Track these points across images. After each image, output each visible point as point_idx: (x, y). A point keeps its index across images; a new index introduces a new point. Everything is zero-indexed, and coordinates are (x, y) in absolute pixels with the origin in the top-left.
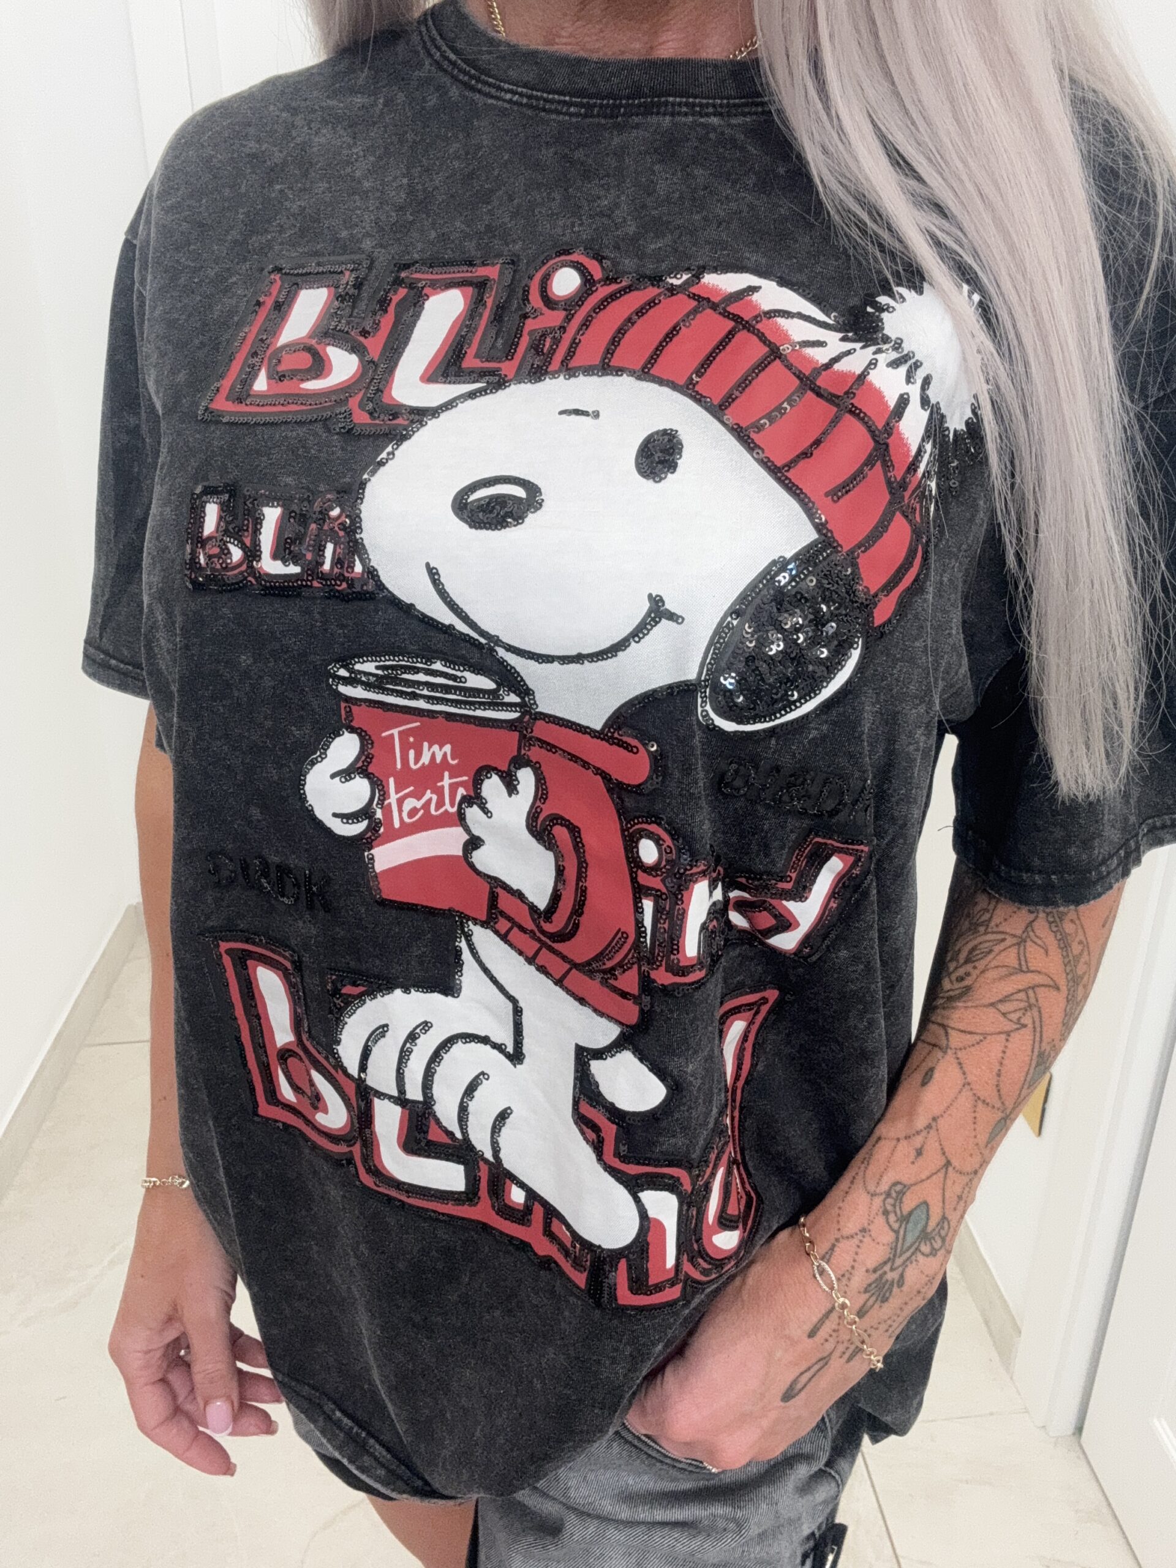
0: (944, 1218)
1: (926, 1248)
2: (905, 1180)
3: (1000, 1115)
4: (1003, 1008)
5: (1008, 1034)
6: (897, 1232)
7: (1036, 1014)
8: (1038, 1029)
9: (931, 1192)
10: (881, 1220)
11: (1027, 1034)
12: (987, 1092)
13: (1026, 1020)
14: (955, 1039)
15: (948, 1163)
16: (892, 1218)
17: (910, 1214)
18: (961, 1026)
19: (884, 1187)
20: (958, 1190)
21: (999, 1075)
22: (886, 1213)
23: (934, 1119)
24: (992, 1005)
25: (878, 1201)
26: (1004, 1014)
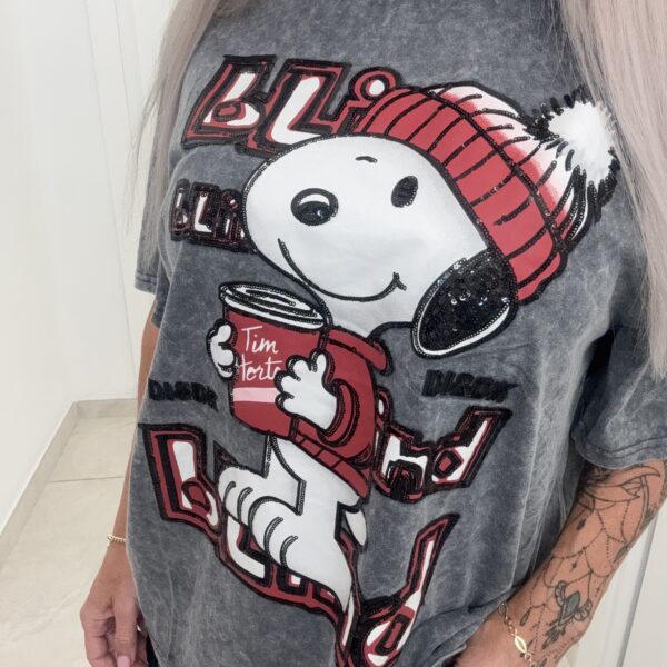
0: (589, 601)
1: (577, 616)
2: (567, 580)
3: (623, 545)
4: (626, 487)
5: (629, 501)
6: (562, 607)
7: (645, 489)
8: (647, 499)
9: (582, 587)
10: (553, 600)
11: (640, 501)
12: (616, 533)
13: (640, 493)
14: (599, 505)
15: (591, 572)
16: (559, 599)
17: (570, 597)
18: (602, 497)
19: (555, 583)
20: (597, 585)
21: (622, 524)
22: (556, 596)
23: (584, 548)
24: (621, 485)
25: (552, 591)
26: (627, 491)
